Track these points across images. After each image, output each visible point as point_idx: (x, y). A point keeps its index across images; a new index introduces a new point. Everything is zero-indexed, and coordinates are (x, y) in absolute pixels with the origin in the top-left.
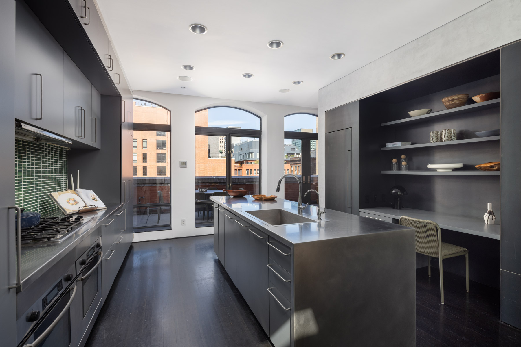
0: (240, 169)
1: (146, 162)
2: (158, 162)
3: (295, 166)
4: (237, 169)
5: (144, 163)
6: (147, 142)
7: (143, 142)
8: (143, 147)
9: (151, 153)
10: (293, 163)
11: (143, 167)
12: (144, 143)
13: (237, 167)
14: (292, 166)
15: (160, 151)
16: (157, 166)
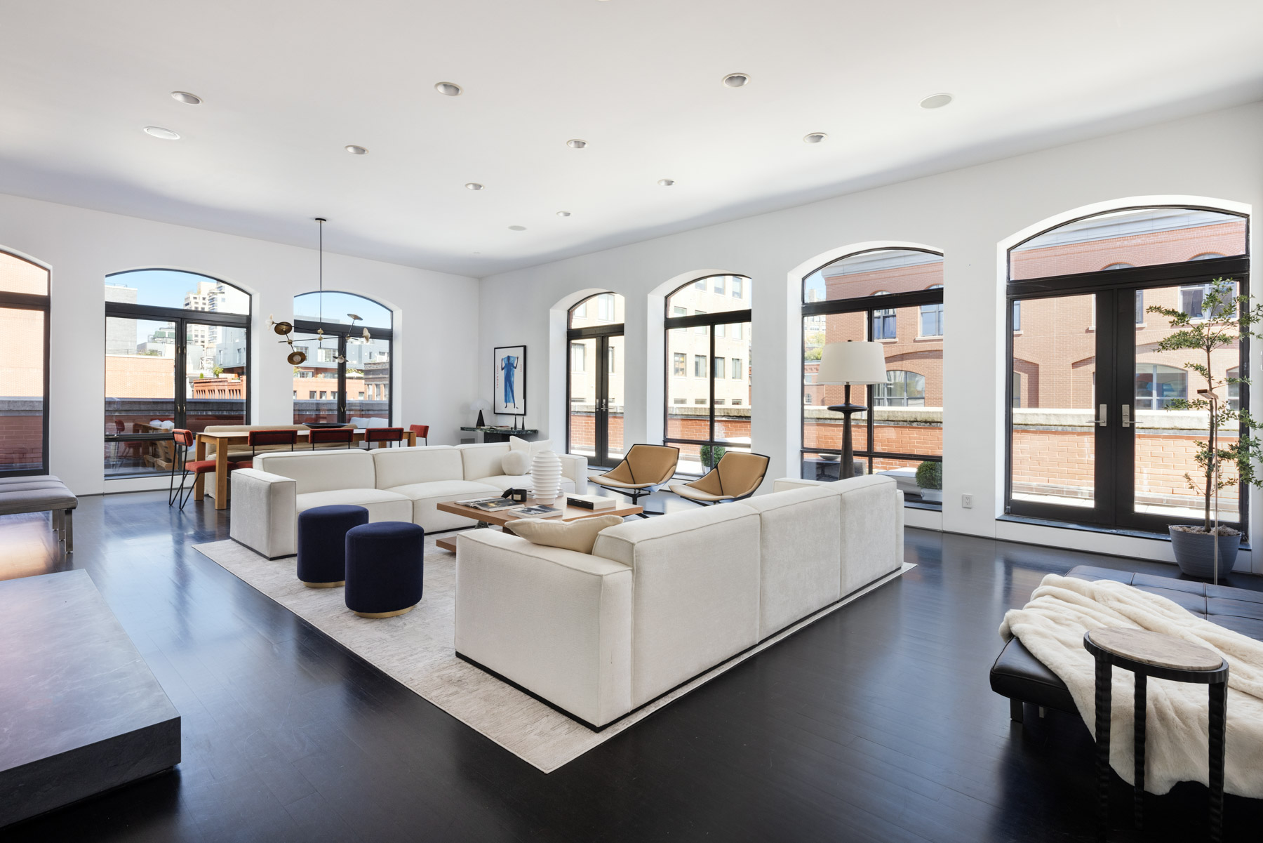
0: (234, 388)
3: (376, 385)
4: (227, 389)
10: (371, 376)
13: (226, 384)
14: (368, 385)
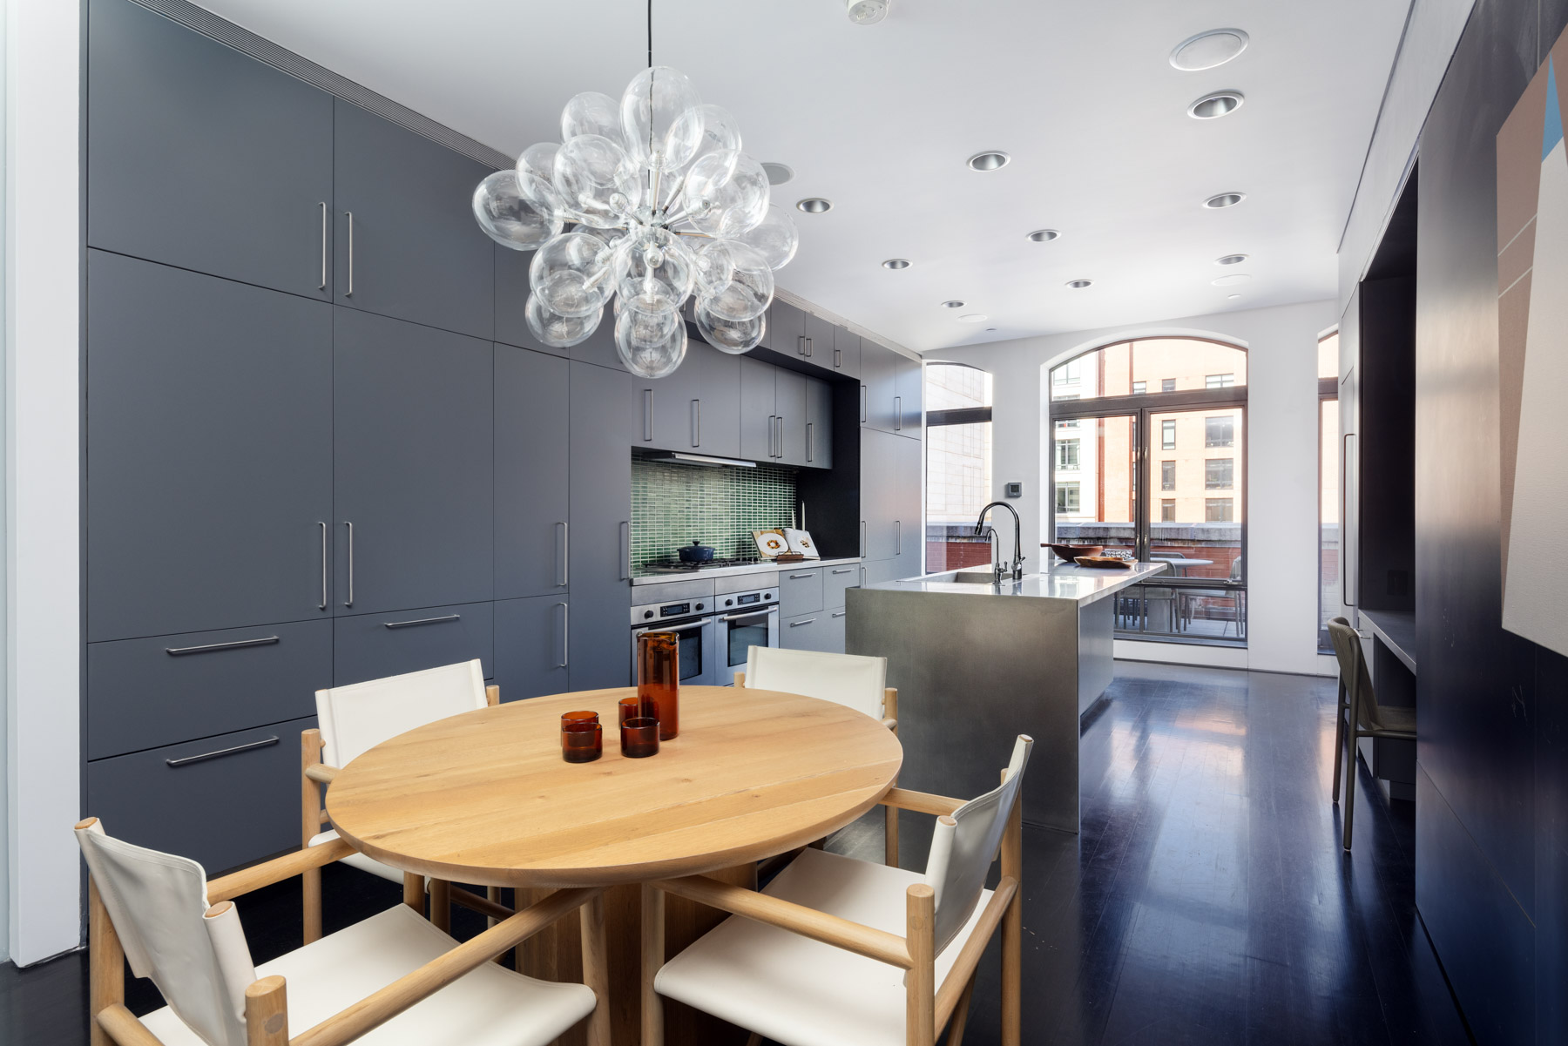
1: (1172, 487)
2: (1208, 486)
5: (1164, 492)
6: (1174, 428)
7: (1163, 428)
8: (1163, 444)
9: (1187, 460)
11: (1163, 503)
12: (1165, 431)
15: (1217, 453)
16: (1208, 500)
